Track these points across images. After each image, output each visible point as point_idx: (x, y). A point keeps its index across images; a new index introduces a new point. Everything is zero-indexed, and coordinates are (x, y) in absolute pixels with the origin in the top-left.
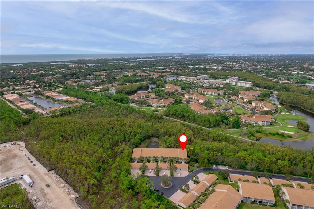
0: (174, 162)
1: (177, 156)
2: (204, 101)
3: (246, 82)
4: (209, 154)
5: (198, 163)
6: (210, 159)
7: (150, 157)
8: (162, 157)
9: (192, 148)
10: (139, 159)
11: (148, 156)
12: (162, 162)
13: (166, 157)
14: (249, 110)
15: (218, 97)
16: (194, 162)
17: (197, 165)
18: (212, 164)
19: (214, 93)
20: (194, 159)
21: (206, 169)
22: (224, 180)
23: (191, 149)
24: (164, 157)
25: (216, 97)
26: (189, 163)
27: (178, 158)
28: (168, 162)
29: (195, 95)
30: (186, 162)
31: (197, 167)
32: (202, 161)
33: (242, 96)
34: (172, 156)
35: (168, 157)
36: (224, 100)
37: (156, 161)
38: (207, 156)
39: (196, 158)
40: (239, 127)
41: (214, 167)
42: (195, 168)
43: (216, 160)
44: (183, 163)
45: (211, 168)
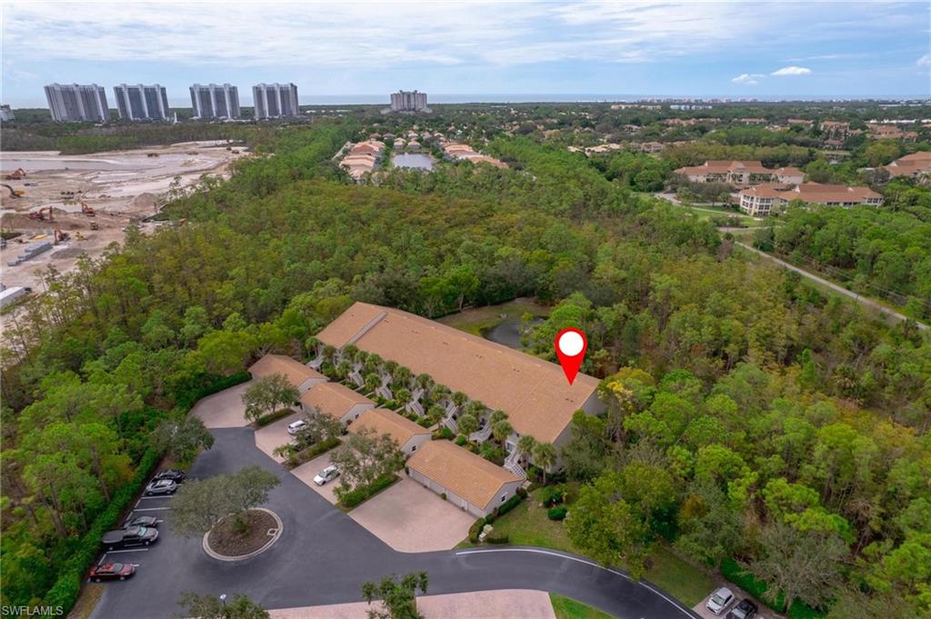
45: (683, 600)
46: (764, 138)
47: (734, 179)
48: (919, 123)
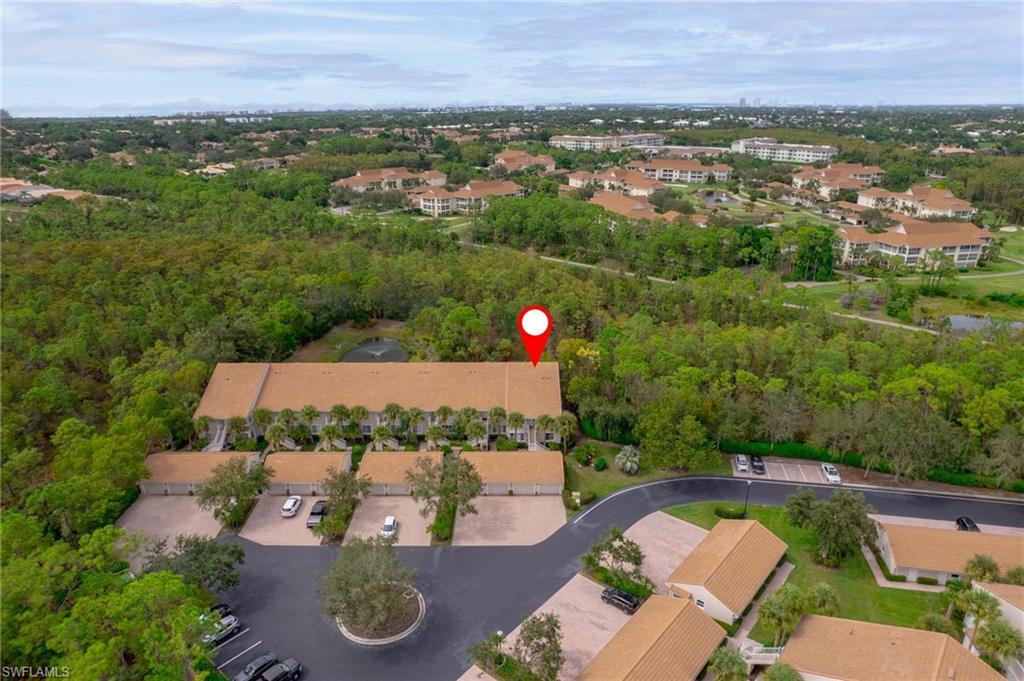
0: (473, 443)
1: (498, 405)
2: (652, 192)
3: (811, 146)
4: (704, 385)
5: (636, 444)
6: (713, 416)
7: (311, 414)
8: (393, 411)
9: (590, 352)
10: (237, 424)
11: (298, 406)
12: (392, 443)
13: (418, 414)
14: (849, 220)
15: (708, 189)
16: (604, 440)
17: (626, 457)
18: (729, 449)
19: (689, 174)
20: (609, 423)
21: (691, 483)
22: (836, 566)
23: (586, 359)
24: (407, 408)
25: (700, 190)
26: (570, 447)
27: (500, 413)
28: (430, 443)
29: (613, 175)
30: (557, 439)
31: (629, 473)
32: (664, 428)
33: (807, 182)
34: (457, 407)
35: (435, 408)
36: (736, 196)
37: (353, 436)
38: (694, 396)
39: (618, 411)
40: (830, 276)
41: (741, 467)
42: (613, 477)
43: (754, 419)
44: (534, 447)
45: (725, 474)
46: (368, 146)
47: (391, 186)
48: (462, 127)
